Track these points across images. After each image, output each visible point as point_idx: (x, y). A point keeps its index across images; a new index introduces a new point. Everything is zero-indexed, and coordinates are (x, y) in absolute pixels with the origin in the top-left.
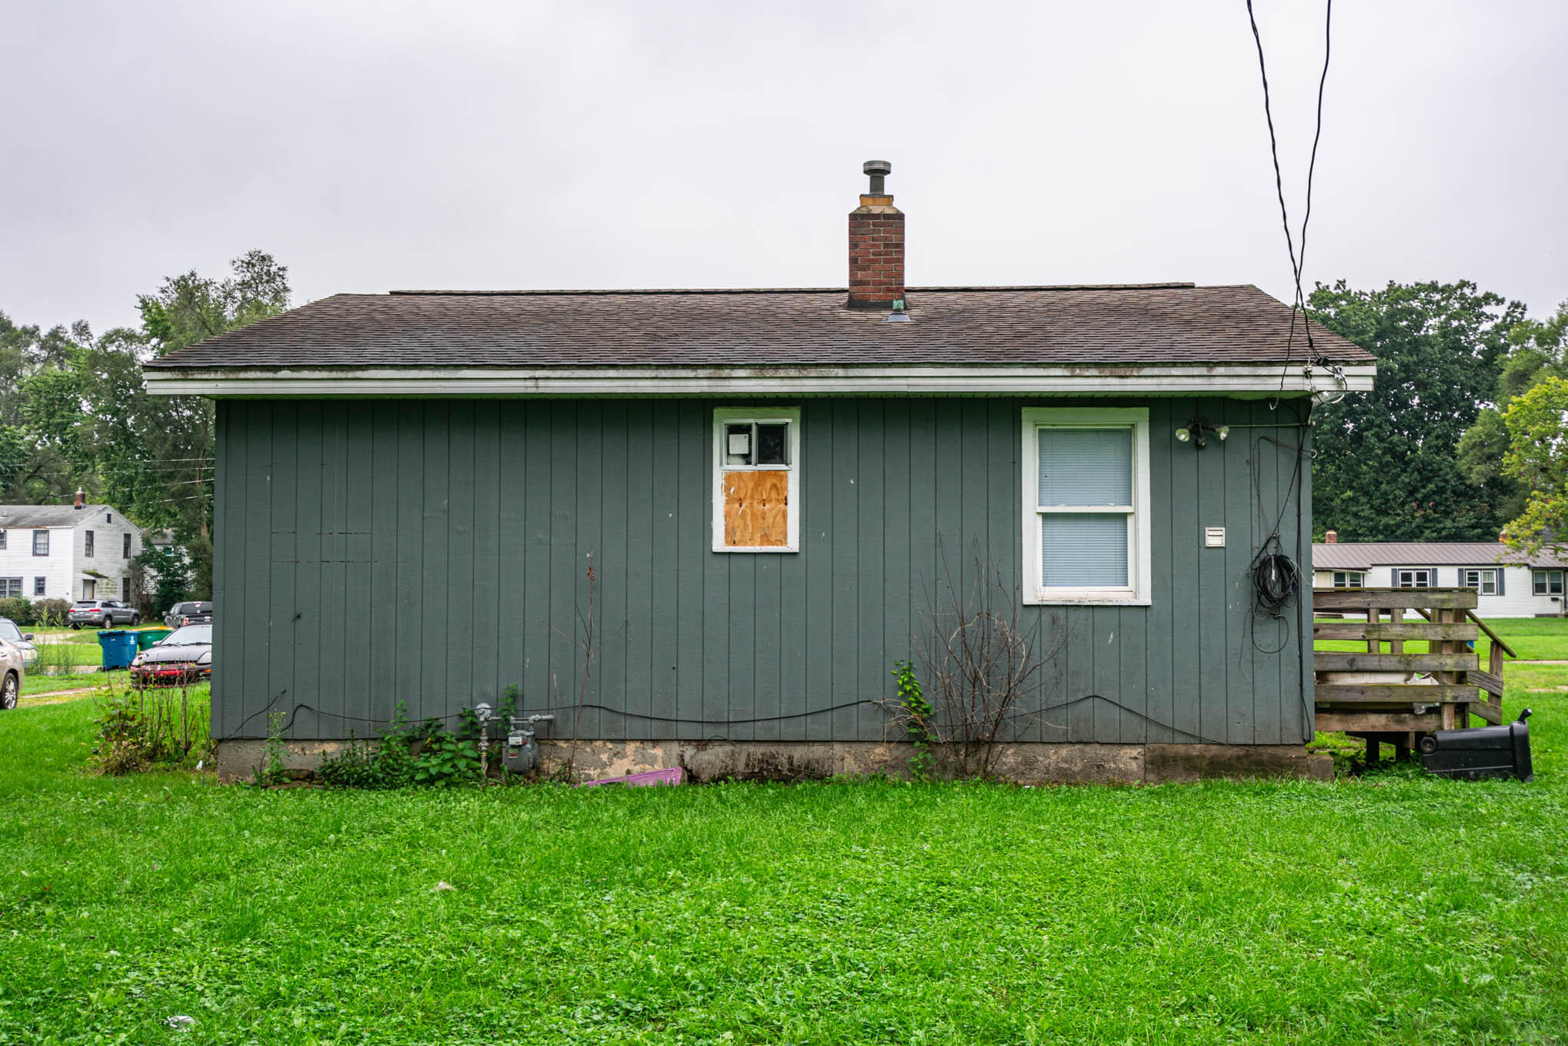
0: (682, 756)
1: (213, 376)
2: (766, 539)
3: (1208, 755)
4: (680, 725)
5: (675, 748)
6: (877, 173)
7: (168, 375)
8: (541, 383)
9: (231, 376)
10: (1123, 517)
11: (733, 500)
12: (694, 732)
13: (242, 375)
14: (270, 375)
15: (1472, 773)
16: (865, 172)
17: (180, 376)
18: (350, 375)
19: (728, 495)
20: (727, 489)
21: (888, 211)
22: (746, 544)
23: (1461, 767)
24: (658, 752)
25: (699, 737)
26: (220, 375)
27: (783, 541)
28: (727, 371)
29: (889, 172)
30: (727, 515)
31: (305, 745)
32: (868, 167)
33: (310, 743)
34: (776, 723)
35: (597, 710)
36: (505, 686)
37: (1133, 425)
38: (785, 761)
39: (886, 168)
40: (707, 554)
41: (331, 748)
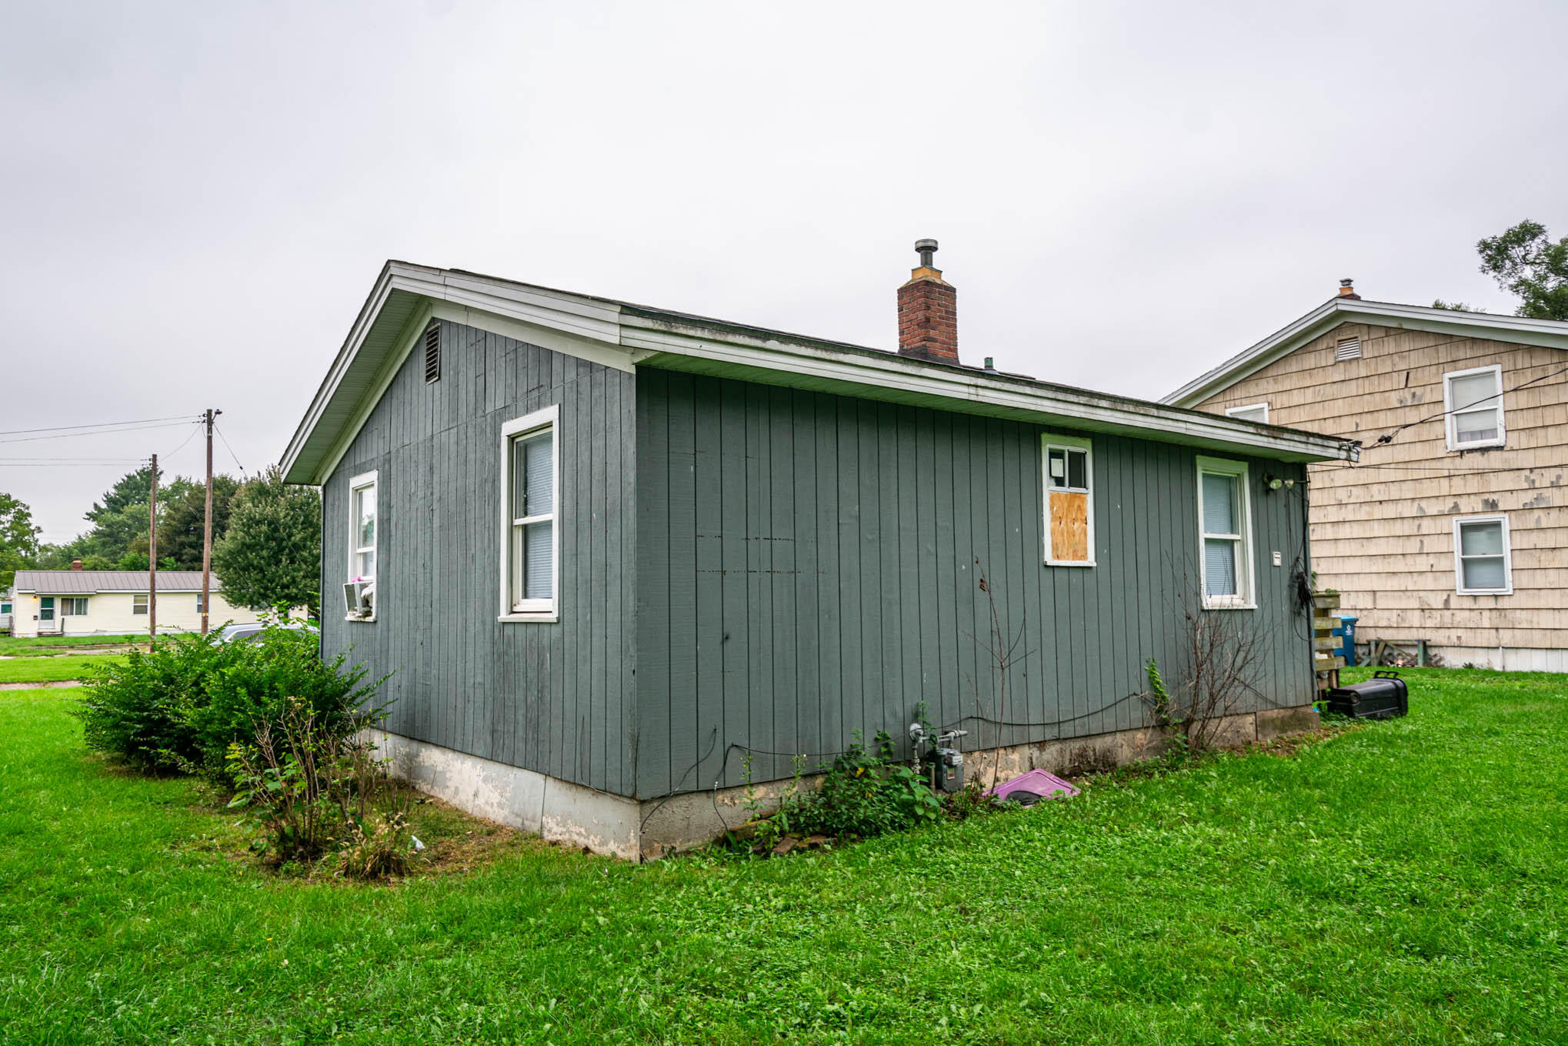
0: (1031, 759)
1: (699, 333)
2: (1075, 557)
3: (1280, 716)
4: (1031, 728)
5: (1026, 751)
6: (927, 250)
7: (648, 323)
8: (981, 391)
9: (719, 337)
10: (1232, 542)
11: (1057, 518)
12: (1036, 734)
13: (730, 338)
14: (758, 343)
15: (1379, 715)
16: (918, 250)
17: (663, 328)
18: (834, 356)
19: (1052, 513)
20: (1052, 508)
21: (938, 282)
22: (1064, 558)
23: (1372, 710)
24: (1015, 756)
25: (1041, 739)
26: (706, 334)
27: (1084, 557)
28: (1096, 400)
29: (936, 249)
30: (1053, 533)
31: (735, 793)
32: (921, 244)
33: (738, 790)
34: (1086, 719)
35: (976, 721)
36: (909, 704)
37: (1238, 475)
38: (1092, 753)
39: (933, 244)
40: (1041, 565)
41: (760, 792)
